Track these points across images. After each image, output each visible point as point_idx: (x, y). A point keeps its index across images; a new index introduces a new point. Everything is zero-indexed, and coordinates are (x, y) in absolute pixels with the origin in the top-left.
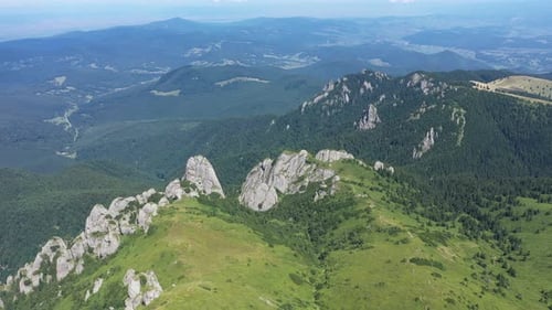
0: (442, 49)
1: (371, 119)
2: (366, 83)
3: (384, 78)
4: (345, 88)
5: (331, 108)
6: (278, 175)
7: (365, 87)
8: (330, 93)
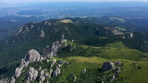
0: (31, 16)
1: (43, 34)
2: (32, 26)
3: (36, 24)
4: (27, 28)
5: (25, 33)
6: (54, 49)
7: (32, 27)
8: (22, 30)
